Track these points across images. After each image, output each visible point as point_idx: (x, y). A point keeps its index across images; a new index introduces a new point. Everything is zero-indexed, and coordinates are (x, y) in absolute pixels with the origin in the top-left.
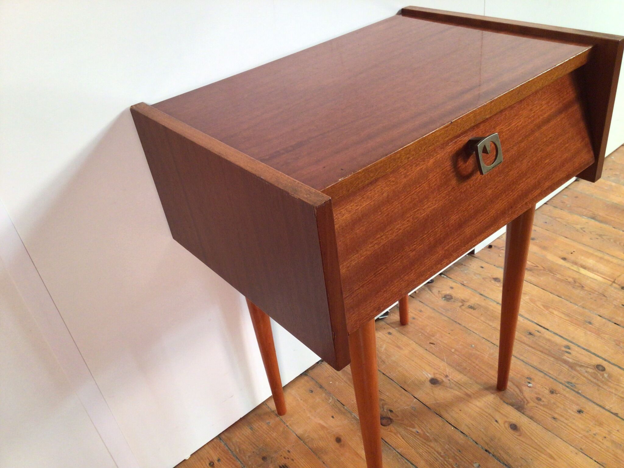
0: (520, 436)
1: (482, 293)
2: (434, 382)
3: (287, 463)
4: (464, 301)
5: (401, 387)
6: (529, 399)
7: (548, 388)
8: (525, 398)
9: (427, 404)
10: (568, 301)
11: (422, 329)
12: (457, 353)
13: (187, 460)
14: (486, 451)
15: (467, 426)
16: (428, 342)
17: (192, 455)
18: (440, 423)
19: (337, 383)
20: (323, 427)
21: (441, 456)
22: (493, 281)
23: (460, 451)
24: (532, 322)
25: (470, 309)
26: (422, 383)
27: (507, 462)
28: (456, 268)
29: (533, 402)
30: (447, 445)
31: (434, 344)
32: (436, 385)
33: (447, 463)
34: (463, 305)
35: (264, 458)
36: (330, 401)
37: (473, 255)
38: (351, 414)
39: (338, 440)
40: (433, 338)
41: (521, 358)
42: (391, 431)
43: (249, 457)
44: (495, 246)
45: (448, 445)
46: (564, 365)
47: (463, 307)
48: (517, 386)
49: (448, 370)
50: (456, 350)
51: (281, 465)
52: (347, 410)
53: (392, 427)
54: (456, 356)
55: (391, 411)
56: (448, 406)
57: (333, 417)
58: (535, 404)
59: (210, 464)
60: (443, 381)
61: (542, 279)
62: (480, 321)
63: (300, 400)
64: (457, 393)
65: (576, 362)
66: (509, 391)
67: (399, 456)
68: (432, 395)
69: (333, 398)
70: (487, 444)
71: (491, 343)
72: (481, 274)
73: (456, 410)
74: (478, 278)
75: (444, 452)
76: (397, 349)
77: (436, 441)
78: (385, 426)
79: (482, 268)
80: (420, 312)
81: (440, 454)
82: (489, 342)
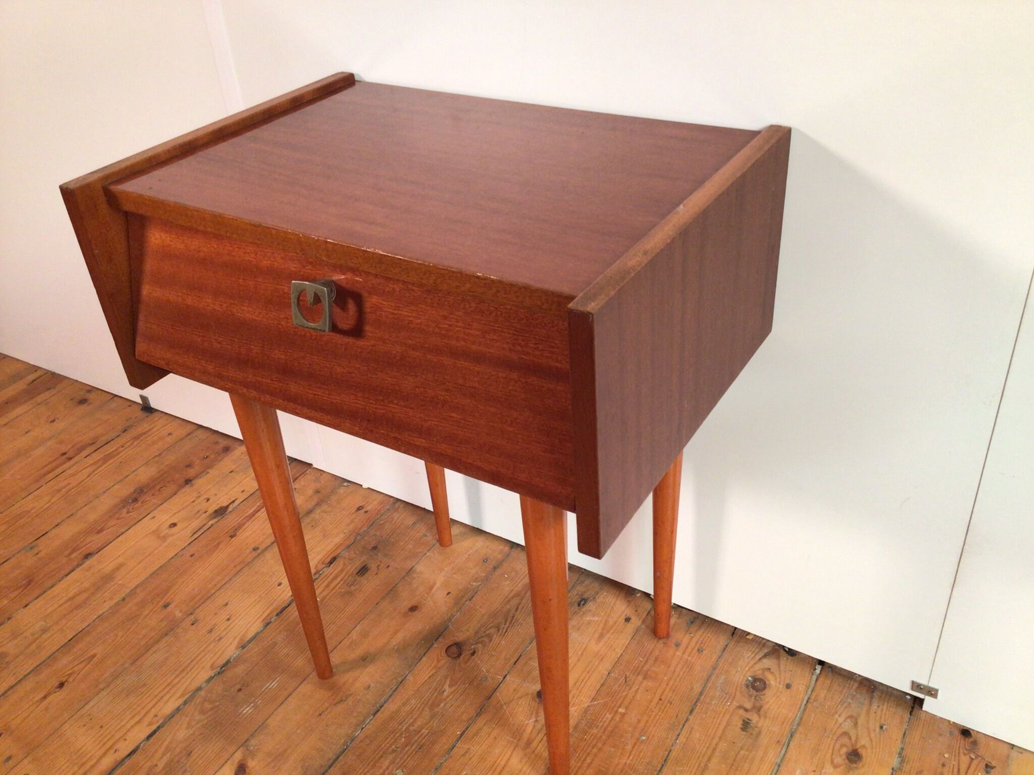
1: (798, 735)
2: (542, 694)
3: (372, 570)
4: (759, 711)
5: (520, 656)
9: (498, 694)
11: (656, 660)
12: (617, 718)
15: (467, 752)
16: (627, 674)
17: (369, 488)
18: (465, 717)
19: (507, 583)
20: (430, 588)
21: (408, 728)
22: (845, 751)
23: (420, 748)
25: (742, 722)
26: (535, 680)
30: (427, 731)
32: (536, 699)
33: (398, 736)
34: (746, 710)
35: (375, 548)
36: (474, 584)
37: (914, 703)
38: (457, 611)
39: (413, 609)
40: (640, 678)
42: (438, 661)
43: (375, 535)
45: (428, 733)
47: (741, 711)
50: (623, 715)
51: (368, 565)
52: (463, 606)
53: (445, 661)
54: (609, 716)
55: (473, 654)
56: (500, 719)
57: (449, 593)
59: (360, 507)
62: (715, 742)
63: (468, 553)
64: (529, 729)
67: (400, 680)
68: (516, 698)
69: (480, 585)
71: (663, 765)
72: (859, 728)
73: (495, 733)
74: (841, 724)
75: (414, 731)
76: (597, 635)
77: (433, 717)
78: (446, 652)
79: (881, 727)
80: (698, 650)
81: (412, 724)
82: (665, 761)
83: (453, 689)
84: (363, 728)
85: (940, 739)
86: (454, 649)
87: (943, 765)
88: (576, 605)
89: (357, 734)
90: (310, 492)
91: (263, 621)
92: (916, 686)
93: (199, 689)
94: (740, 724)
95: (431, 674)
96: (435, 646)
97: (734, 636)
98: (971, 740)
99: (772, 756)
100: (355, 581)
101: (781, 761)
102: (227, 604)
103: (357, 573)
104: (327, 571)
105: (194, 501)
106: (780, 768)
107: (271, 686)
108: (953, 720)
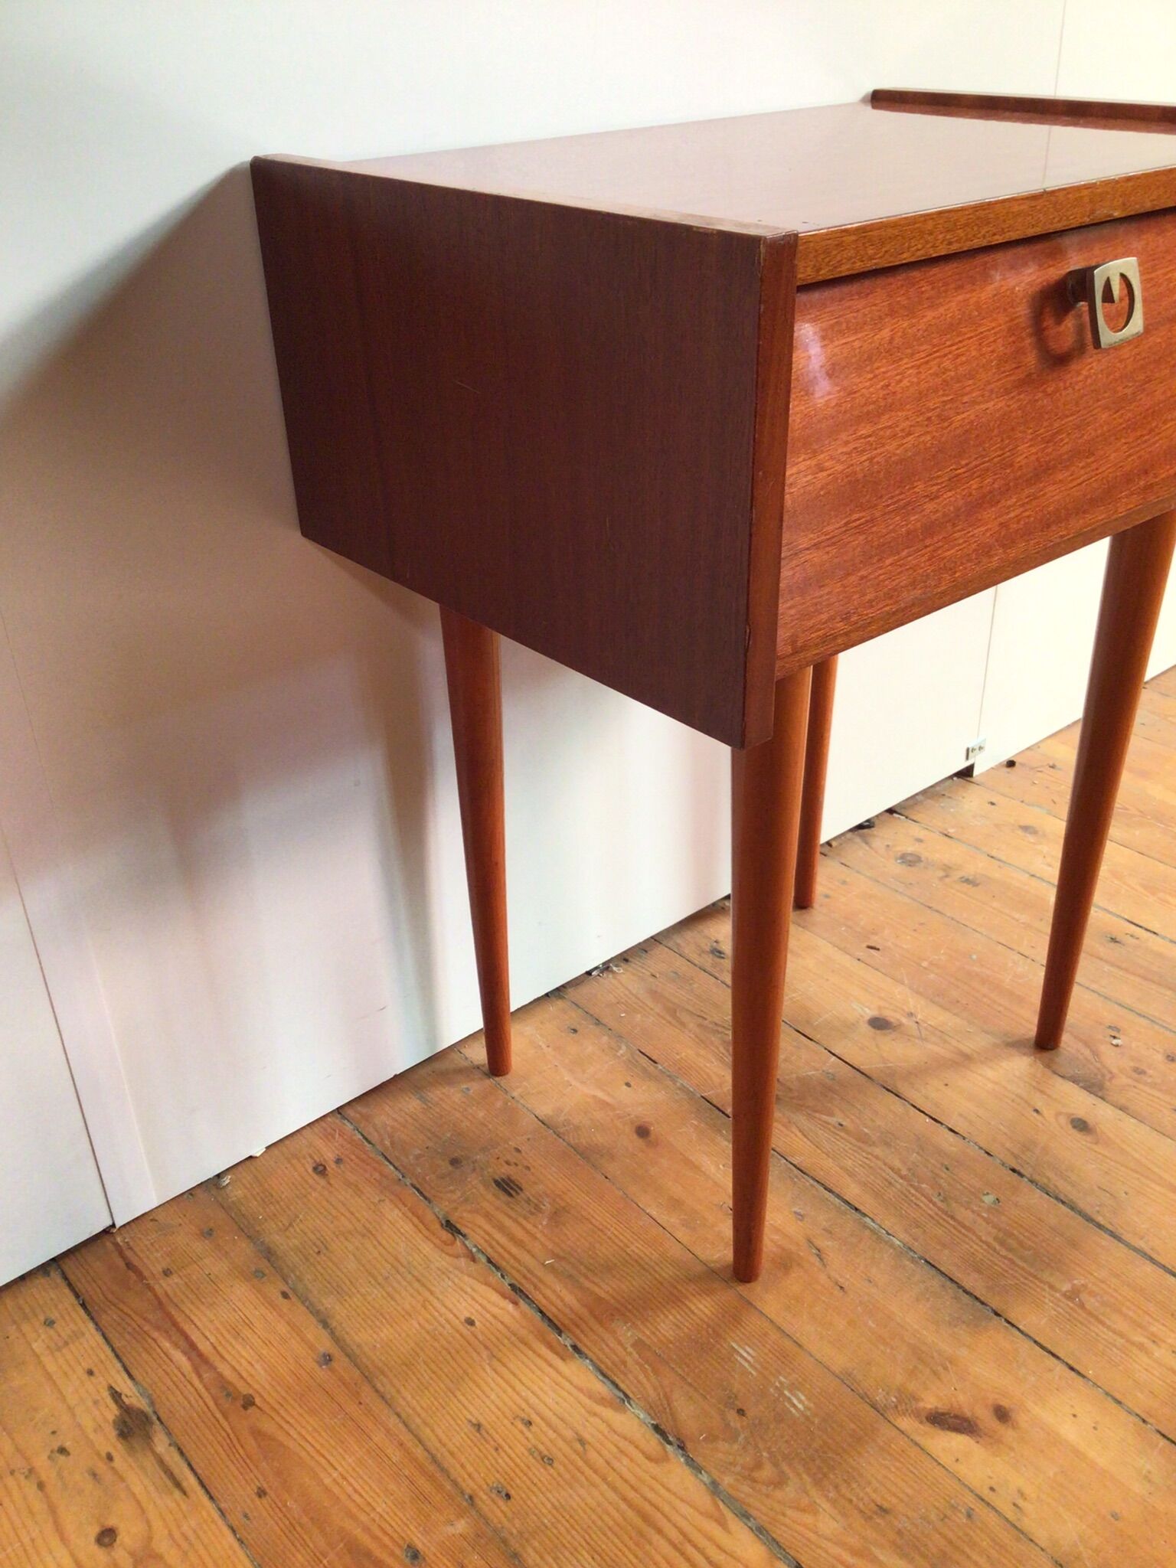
0: (1096, 1143)
1: (994, 853)
2: (879, 1024)
3: (512, 1173)
4: (950, 868)
5: (800, 1031)
6: (1115, 1071)
7: (1161, 1050)
8: (1104, 1066)
9: (864, 1069)
11: (849, 919)
12: (936, 970)
13: (256, 1157)
14: (1013, 1170)
15: (965, 1118)
16: (865, 945)
17: (267, 1148)
18: (897, 1108)
20: (604, 1105)
21: (902, 1177)
22: (1020, 832)
23: (947, 1169)
24: (1118, 916)
25: (965, 884)
26: (851, 1026)
27: (1066, 1196)
28: (929, 801)
29: (1124, 1077)
30: (915, 1155)
31: (878, 949)
32: (884, 1031)
33: (916, 1190)
34: (947, 876)
35: (455, 1162)
36: (621, 1052)
37: (968, 779)
38: (674, 1081)
39: (643, 1132)
40: (875, 937)
41: (1094, 986)
43: (418, 1157)
44: (1022, 765)
45: (918, 1153)
47: (947, 880)
48: (1086, 1044)
49: (914, 1003)
50: (931, 963)
51: (497, 1178)
52: (664, 1073)
54: (932, 976)
56: (918, 1073)
57: (628, 1085)
58: (1130, 1081)
59: (315, 1169)
60: (901, 1025)
61: (1137, 833)
62: (989, 908)
63: (544, 1046)
64: (936, 1049)
66: (1065, 1052)
68: (876, 1050)
69: (627, 1046)
70: (1016, 1157)
75: (912, 1170)
77: (888, 1144)
79: (994, 804)
81: (897, 1172)
82: (1014, 950)
83: (839, 1112)
84: (888, 1234)
87: (1047, 787)
88: (722, 961)
89: (898, 1243)
90: (198, 1245)
91: (563, 1359)
93: (714, 1488)
95: (799, 1134)
100: (528, 1201)
102: (478, 1426)
103: (510, 1195)
104: (478, 1238)
105: (41, 1486)
107: (749, 1358)
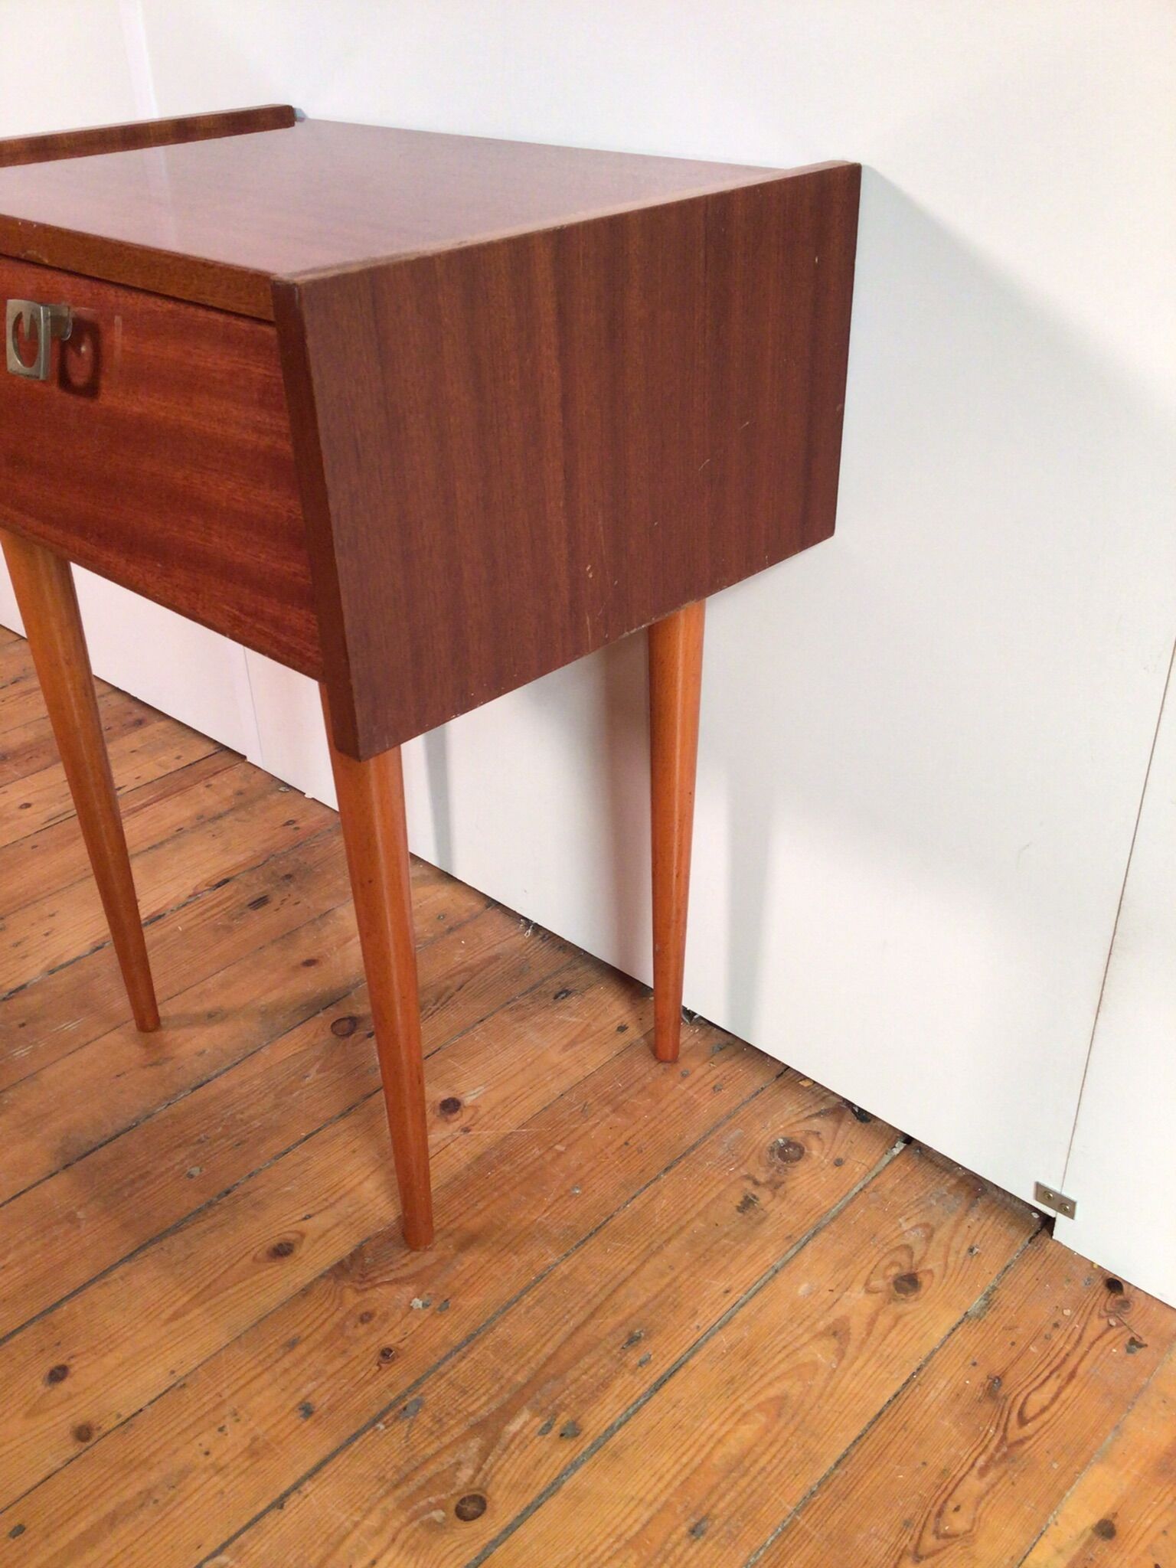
0: (254, 1259)
1: (826, 1236)
2: (449, 1106)
3: (273, 904)
4: (776, 1188)
5: (439, 1049)
6: (367, 1295)
7: (401, 1345)
8: (374, 1284)
10: (820, 1484)
11: (643, 1089)
12: (549, 1157)
14: (227, 1190)
15: (304, 1161)
16: (590, 1101)
17: (313, 799)
18: (321, 1115)
19: (462, 951)
21: (233, 1114)
23: (239, 1145)
24: (694, 1350)
25: (741, 1199)
26: (445, 1083)
29: (356, 1302)
30: (260, 1124)
31: (584, 1111)
32: (436, 1108)
33: (216, 1123)
34: (757, 1184)
35: (289, 876)
39: (310, 963)
40: (607, 1110)
42: (315, 1036)
43: (297, 860)
45: (260, 1126)
46: (493, 1406)
47: (747, 1183)
48: (414, 1273)
49: (489, 1137)
50: (560, 1154)
51: (269, 897)
53: (327, 1036)
54: (537, 1152)
55: (370, 1035)
58: (347, 1304)
59: (291, 821)
60: (451, 1124)
62: (688, 1217)
65: (504, 1441)
66: (403, 1253)
67: (251, 1051)
70: (246, 1194)
71: (591, 1234)
72: (933, 1244)
73: (356, 1144)
74: (904, 1233)
75: (242, 1120)
76: (565, 1041)
77: (276, 1106)
78: (332, 1026)
79: (971, 1250)
80: (714, 1088)
81: (241, 1112)
82: (596, 1230)
83: (322, 1075)
84: (169, 1104)
85: (1066, 1287)
86: (346, 1024)
87: (1056, 1325)
88: (552, 996)
89: (158, 1110)
90: (229, 792)
92: (1042, 1192)
94: (738, 1200)
95: (297, 1051)
96: (321, 1015)
97: (780, 1078)
98: (1120, 1297)
99: (771, 1256)
100: (243, 913)
101: (783, 1266)
102: (53, 915)
103: (250, 905)
104: (208, 895)
106: (777, 1275)
107: (65, 1027)
108: (1099, 1261)
